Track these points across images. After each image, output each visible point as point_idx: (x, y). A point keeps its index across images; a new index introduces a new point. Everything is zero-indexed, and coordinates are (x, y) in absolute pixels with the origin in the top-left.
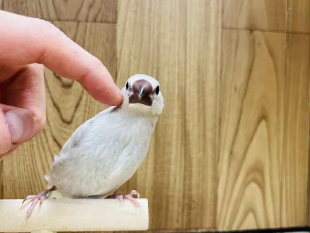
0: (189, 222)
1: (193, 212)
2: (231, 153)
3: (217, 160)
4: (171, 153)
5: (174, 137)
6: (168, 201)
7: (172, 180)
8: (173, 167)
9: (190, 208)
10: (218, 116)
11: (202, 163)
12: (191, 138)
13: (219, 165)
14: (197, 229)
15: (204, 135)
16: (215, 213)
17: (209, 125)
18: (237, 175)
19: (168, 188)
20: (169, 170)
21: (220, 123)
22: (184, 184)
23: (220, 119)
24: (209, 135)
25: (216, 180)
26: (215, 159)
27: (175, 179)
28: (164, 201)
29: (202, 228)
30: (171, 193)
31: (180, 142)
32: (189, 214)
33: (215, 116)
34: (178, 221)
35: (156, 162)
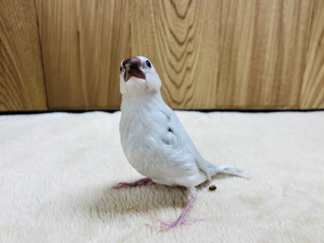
0: (277, 101)
1: (282, 93)
2: (320, 43)
3: (306, 50)
4: (267, 43)
5: (271, 30)
6: (261, 84)
7: (266, 66)
8: (267, 56)
9: (279, 89)
10: (311, 11)
11: (293, 52)
12: (285, 31)
13: (308, 55)
14: (283, 106)
16: (299, 94)
17: (303, 19)
19: (262, 73)
20: (264, 59)
21: (313, 17)
22: (276, 70)
23: (313, 13)
24: (302, 27)
25: (303, 67)
26: (304, 49)
27: (268, 66)
28: (258, 84)
29: (287, 106)
30: (264, 77)
31: (275, 34)
32: (278, 95)
33: (309, 10)
34: (267, 100)
35: (253, 51)
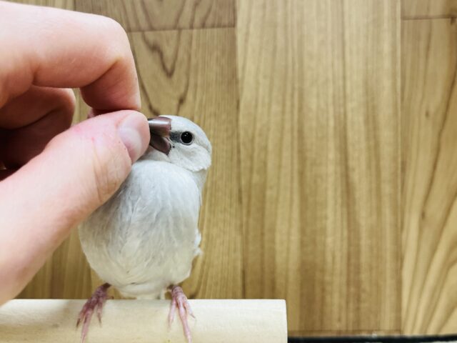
15: (379, 189)
18: (434, 250)
